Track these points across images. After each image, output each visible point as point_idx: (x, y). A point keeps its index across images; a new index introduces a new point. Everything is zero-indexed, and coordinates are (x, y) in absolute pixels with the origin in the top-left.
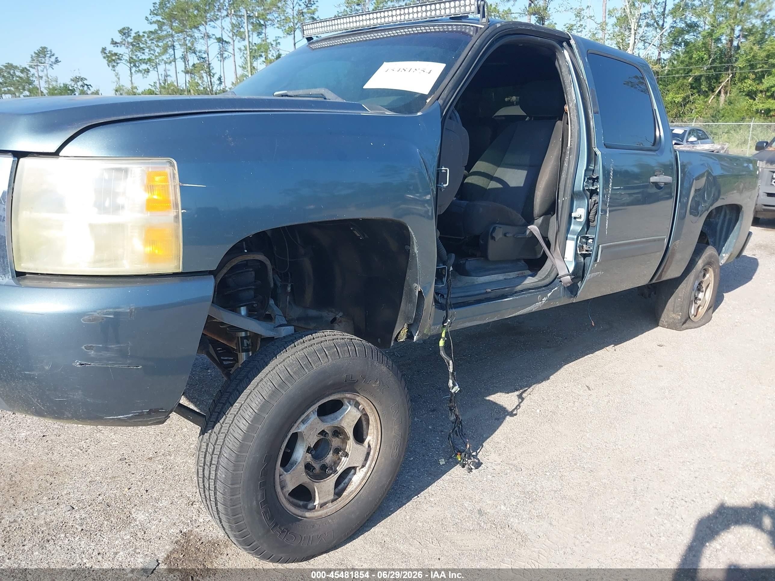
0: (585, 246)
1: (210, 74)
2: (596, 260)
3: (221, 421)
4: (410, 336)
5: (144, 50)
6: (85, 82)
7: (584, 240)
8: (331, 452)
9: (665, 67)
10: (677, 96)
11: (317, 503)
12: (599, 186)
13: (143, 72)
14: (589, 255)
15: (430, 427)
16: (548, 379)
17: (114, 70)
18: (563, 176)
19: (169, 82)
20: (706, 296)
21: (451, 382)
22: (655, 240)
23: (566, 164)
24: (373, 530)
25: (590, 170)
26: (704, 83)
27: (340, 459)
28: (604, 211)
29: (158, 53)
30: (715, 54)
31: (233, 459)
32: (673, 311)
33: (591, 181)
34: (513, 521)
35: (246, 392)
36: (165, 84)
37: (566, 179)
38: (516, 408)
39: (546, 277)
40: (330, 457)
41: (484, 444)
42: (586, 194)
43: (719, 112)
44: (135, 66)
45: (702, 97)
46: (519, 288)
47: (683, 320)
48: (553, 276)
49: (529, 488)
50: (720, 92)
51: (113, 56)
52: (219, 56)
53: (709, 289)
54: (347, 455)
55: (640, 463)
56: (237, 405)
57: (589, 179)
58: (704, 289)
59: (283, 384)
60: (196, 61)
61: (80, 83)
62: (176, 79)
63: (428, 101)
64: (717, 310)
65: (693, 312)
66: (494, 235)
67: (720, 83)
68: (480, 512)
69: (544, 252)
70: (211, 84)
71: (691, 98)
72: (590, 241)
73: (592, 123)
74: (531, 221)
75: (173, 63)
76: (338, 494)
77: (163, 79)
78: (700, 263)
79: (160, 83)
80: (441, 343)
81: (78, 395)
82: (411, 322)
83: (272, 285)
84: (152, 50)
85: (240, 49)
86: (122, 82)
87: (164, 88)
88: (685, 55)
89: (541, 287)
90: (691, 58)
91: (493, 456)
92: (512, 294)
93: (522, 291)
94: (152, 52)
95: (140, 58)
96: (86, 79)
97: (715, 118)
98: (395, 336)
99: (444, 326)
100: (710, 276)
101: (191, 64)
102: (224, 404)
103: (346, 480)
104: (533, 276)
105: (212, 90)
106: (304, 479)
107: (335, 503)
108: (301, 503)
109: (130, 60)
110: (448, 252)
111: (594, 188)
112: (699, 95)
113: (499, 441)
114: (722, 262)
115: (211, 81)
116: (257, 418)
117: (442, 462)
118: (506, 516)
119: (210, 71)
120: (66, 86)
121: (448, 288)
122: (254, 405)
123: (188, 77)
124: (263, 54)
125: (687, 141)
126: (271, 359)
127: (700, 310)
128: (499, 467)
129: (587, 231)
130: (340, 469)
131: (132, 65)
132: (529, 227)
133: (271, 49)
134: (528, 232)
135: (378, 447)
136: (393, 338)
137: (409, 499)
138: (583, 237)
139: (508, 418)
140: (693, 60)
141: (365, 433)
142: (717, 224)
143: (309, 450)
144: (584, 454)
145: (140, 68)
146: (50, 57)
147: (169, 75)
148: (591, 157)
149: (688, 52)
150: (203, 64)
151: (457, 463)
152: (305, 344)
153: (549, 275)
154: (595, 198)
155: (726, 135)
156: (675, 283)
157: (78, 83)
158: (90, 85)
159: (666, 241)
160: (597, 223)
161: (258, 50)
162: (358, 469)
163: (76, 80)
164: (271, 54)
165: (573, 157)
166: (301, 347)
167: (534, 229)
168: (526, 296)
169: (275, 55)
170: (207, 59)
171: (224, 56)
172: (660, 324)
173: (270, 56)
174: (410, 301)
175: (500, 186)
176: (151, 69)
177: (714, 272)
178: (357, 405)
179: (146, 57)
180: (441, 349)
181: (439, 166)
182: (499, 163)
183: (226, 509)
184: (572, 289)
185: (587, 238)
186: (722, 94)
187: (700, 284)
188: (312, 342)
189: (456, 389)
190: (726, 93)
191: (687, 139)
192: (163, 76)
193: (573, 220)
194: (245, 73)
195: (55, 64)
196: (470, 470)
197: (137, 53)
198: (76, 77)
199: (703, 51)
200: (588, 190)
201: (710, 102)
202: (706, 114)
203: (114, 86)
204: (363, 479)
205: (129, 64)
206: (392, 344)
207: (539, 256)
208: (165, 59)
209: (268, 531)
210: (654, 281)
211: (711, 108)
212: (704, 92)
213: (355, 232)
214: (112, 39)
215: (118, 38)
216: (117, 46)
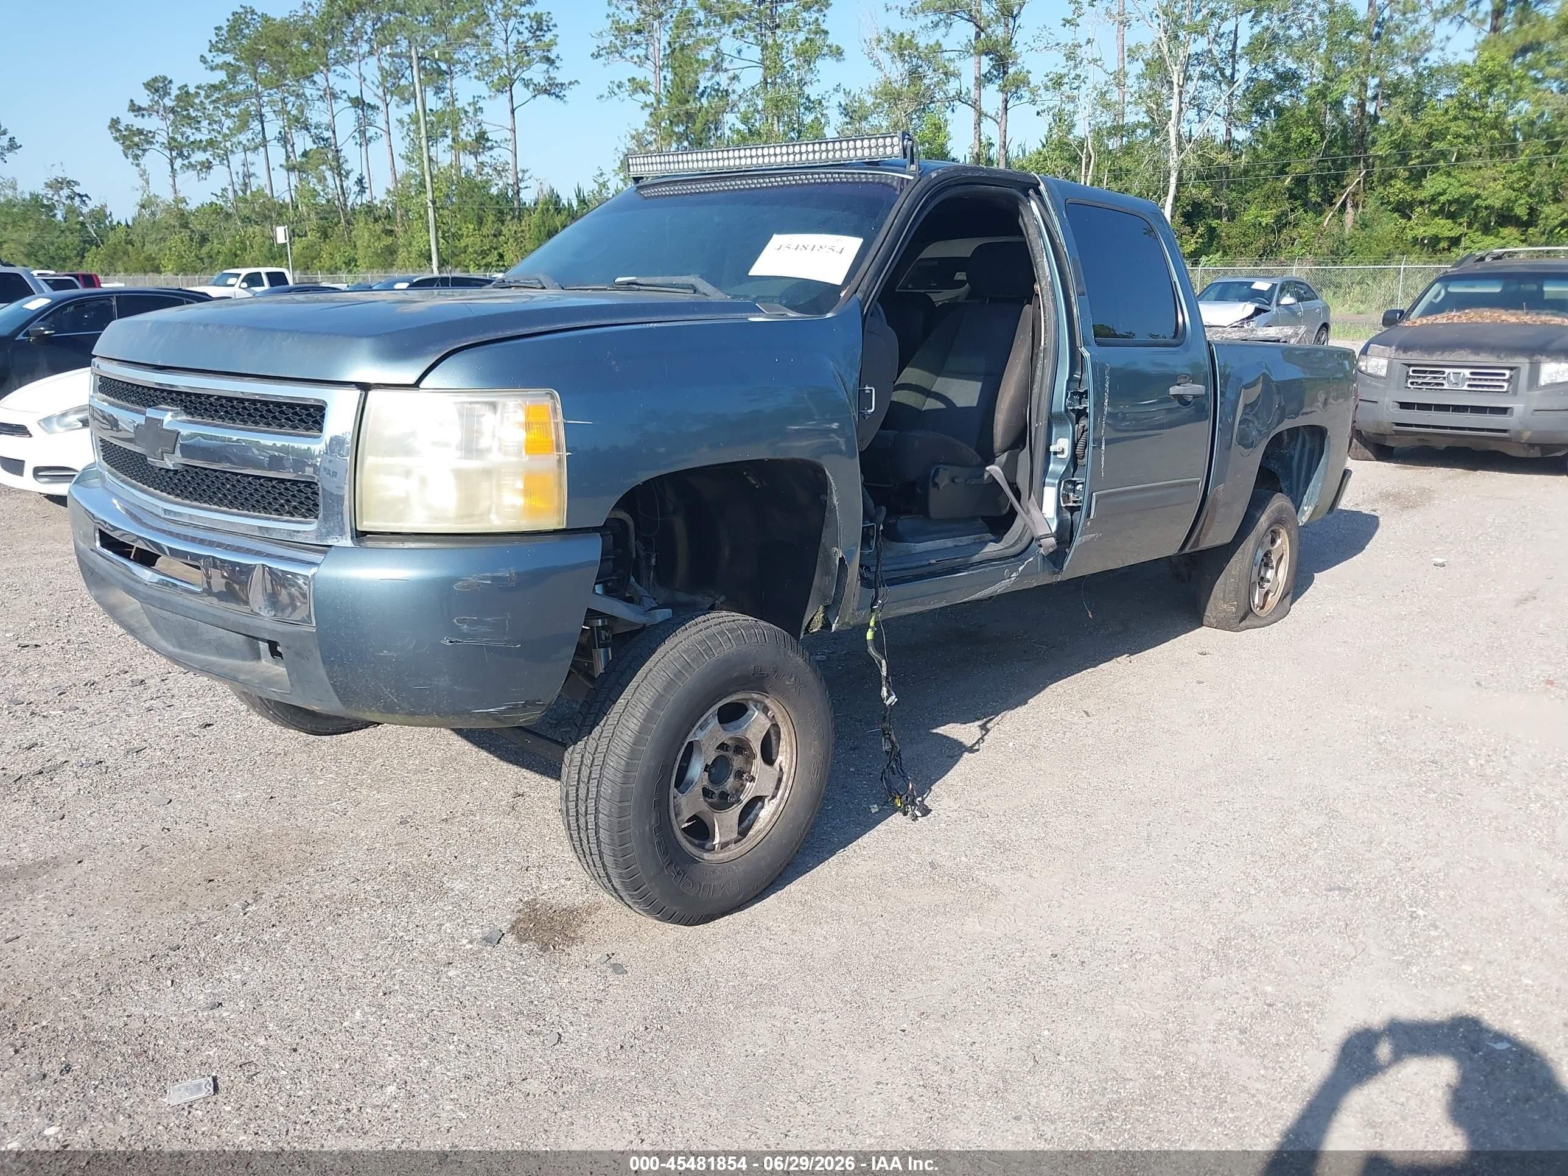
0: (1071, 495)
1: (339, 171)
2: (1089, 515)
3: (602, 724)
4: (827, 625)
5: (199, 122)
6: (76, 189)
7: (1070, 486)
8: (732, 776)
9: (1241, 155)
10: (1265, 213)
11: (717, 841)
12: (1089, 404)
13: (199, 167)
14: (1079, 508)
15: (852, 769)
16: (1026, 703)
17: (138, 165)
18: (1036, 390)
19: (254, 189)
20: (1279, 576)
21: (884, 689)
22: (1182, 485)
23: (1039, 373)
24: (787, 888)
25: (1076, 380)
26: (1314, 188)
27: (743, 786)
28: (1097, 441)
29: (229, 128)
30: (1333, 131)
31: (622, 768)
32: (1224, 599)
33: (1077, 397)
34: (981, 875)
35: (633, 684)
36: (244, 192)
37: (1040, 394)
38: (978, 742)
39: (1015, 543)
40: (730, 783)
41: (933, 788)
42: (1070, 417)
43: (1343, 243)
44: (181, 155)
45: (1310, 214)
46: (976, 558)
47: (1242, 614)
48: (1026, 540)
49: (999, 837)
50: (1344, 204)
51: (134, 135)
52: (357, 135)
53: (1282, 563)
54: (753, 779)
55: (1158, 805)
56: (621, 701)
57: (1074, 394)
58: (1274, 564)
59: (679, 674)
60: (310, 145)
61: (65, 192)
62: (268, 183)
63: (842, 295)
64: (1299, 600)
65: (1256, 602)
66: (936, 480)
67: (1344, 187)
68: (932, 864)
69: (1011, 505)
70: (344, 193)
71: (1291, 217)
72: (1079, 487)
73: (1075, 311)
74: (989, 458)
75: (262, 149)
76: (743, 833)
77: (241, 181)
78: (1264, 521)
79: (235, 191)
80: (870, 635)
81: (444, 682)
82: (829, 602)
83: (634, 555)
84: (216, 122)
85: (401, 121)
86: (154, 190)
87: (246, 201)
88: (1277, 134)
89: (1008, 558)
90: (1287, 140)
91: (946, 802)
92: (966, 569)
93: (981, 562)
94: (215, 127)
95: (192, 139)
96: (77, 184)
97: (1336, 255)
98: (805, 624)
99: (873, 611)
100: (1283, 543)
101: (299, 151)
102: (603, 703)
103: (752, 816)
104: (997, 541)
105: (345, 205)
106: (701, 806)
107: (739, 844)
108: (697, 842)
109: (169, 143)
110: (877, 505)
111: (1081, 407)
112: (1306, 212)
113: (954, 783)
114: (1303, 519)
115: (342, 187)
116: (649, 717)
117: (875, 809)
118: (970, 869)
119: (339, 166)
120: (35, 197)
121: (878, 557)
122: (645, 700)
123: (294, 178)
124: (449, 131)
125: (1278, 305)
126: (659, 645)
127: (1269, 599)
128: (955, 813)
129: (1074, 471)
130: (745, 798)
131: (174, 154)
132: (987, 468)
133: (464, 121)
134: (986, 476)
135: (793, 771)
136: (803, 628)
137: (832, 853)
138: (1068, 482)
139: (966, 755)
140: (1291, 145)
141: (774, 751)
142: (1292, 458)
143: (707, 768)
144: (1077, 796)
145: (193, 160)
147: (254, 174)
148: (1076, 361)
149: (1281, 129)
150: (325, 150)
151: (895, 810)
152: (700, 626)
153: (1020, 539)
154: (1083, 422)
155: (1358, 288)
156: (1224, 553)
157: (61, 192)
158: (86, 196)
159: (1201, 486)
160: (1087, 461)
161: (439, 122)
162: (766, 800)
163: (57, 185)
164: (465, 130)
165: (1049, 363)
166: (694, 629)
167: (995, 470)
168: (987, 570)
169: (473, 134)
170: (333, 141)
171: (368, 135)
172: (1205, 622)
173: (463, 135)
174: (827, 572)
175: (942, 406)
176: (214, 162)
177: (1289, 534)
178: (766, 710)
179: (204, 136)
180: (869, 643)
181: (861, 383)
182: (939, 370)
183: (612, 838)
184: (1056, 558)
185: (1075, 484)
186: (1349, 209)
187: (1267, 555)
188: (707, 624)
189: (893, 699)
190: (1355, 206)
191: (1278, 301)
192: (240, 175)
193: (1052, 456)
194: (413, 170)
195: (9, 151)
196: (915, 818)
197: (184, 129)
198: (57, 180)
199: (1309, 126)
200: (1073, 410)
201: (1325, 223)
202: (1320, 247)
203: (138, 197)
204: (774, 814)
205: (167, 153)
206: (802, 636)
207: (1005, 511)
208: (245, 142)
209: (662, 870)
210: (1187, 550)
211: (1327, 237)
212: (1314, 204)
213: (750, 478)
214: (132, 101)
215: (144, 99)
216: (143, 115)
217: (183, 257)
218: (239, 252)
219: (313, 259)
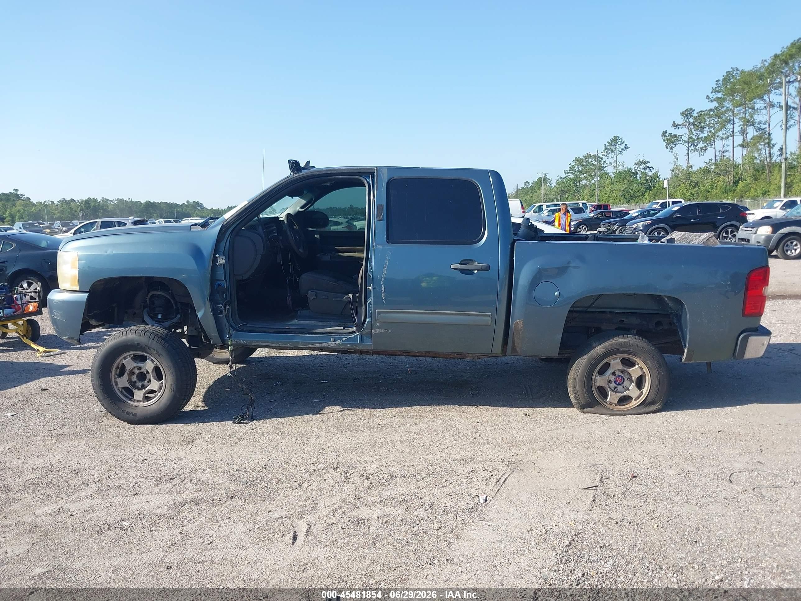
1: (769, 145)
2: (375, 320)
5: (704, 127)
6: (648, 165)
13: (700, 150)
17: (672, 152)
19: (726, 158)
22: (468, 315)
28: (378, 287)
29: (717, 129)
36: (721, 160)
44: (693, 144)
46: (318, 330)
51: (673, 138)
52: (781, 125)
60: (755, 134)
61: (643, 166)
62: (732, 154)
65: (608, 399)
66: (308, 296)
70: (770, 156)
75: (731, 138)
77: (720, 155)
79: (716, 160)
84: (711, 127)
86: (679, 163)
89: (340, 333)
95: (698, 138)
96: (649, 162)
100: (642, 368)
101: (750, 137)
105: (770, 163)
106: (127, 385)
107: (145, 403)
109: (688, 140)
115: (770, 153)
119: (769, 143)
120: (629, 170)
123: (745, 151)
130: (147, 388)
131: (690, 145)
132: (349, 295)
145: (697, 147)
146: (620, 145)
147: (727, 151)
150: (763, 135)
157: (641, 166)
158: (652, 167)
163: (639, 163)
170: (768, 129)
171: (787, 124)
176: (708, 147)
178: (153, 361)
179: (704, 135)
192: (720, 152)
195: (624, 150)
197: (695, 133)
198: (640, 161)
203: (672, 167)
205: (687, 145)
208: (723, 135)
210: (509, 354)
214: (674, 122)
215: (680, 120)
216: (679, 128)
217: (685, 194)
218: (710, 190)
219: (746, 192)
